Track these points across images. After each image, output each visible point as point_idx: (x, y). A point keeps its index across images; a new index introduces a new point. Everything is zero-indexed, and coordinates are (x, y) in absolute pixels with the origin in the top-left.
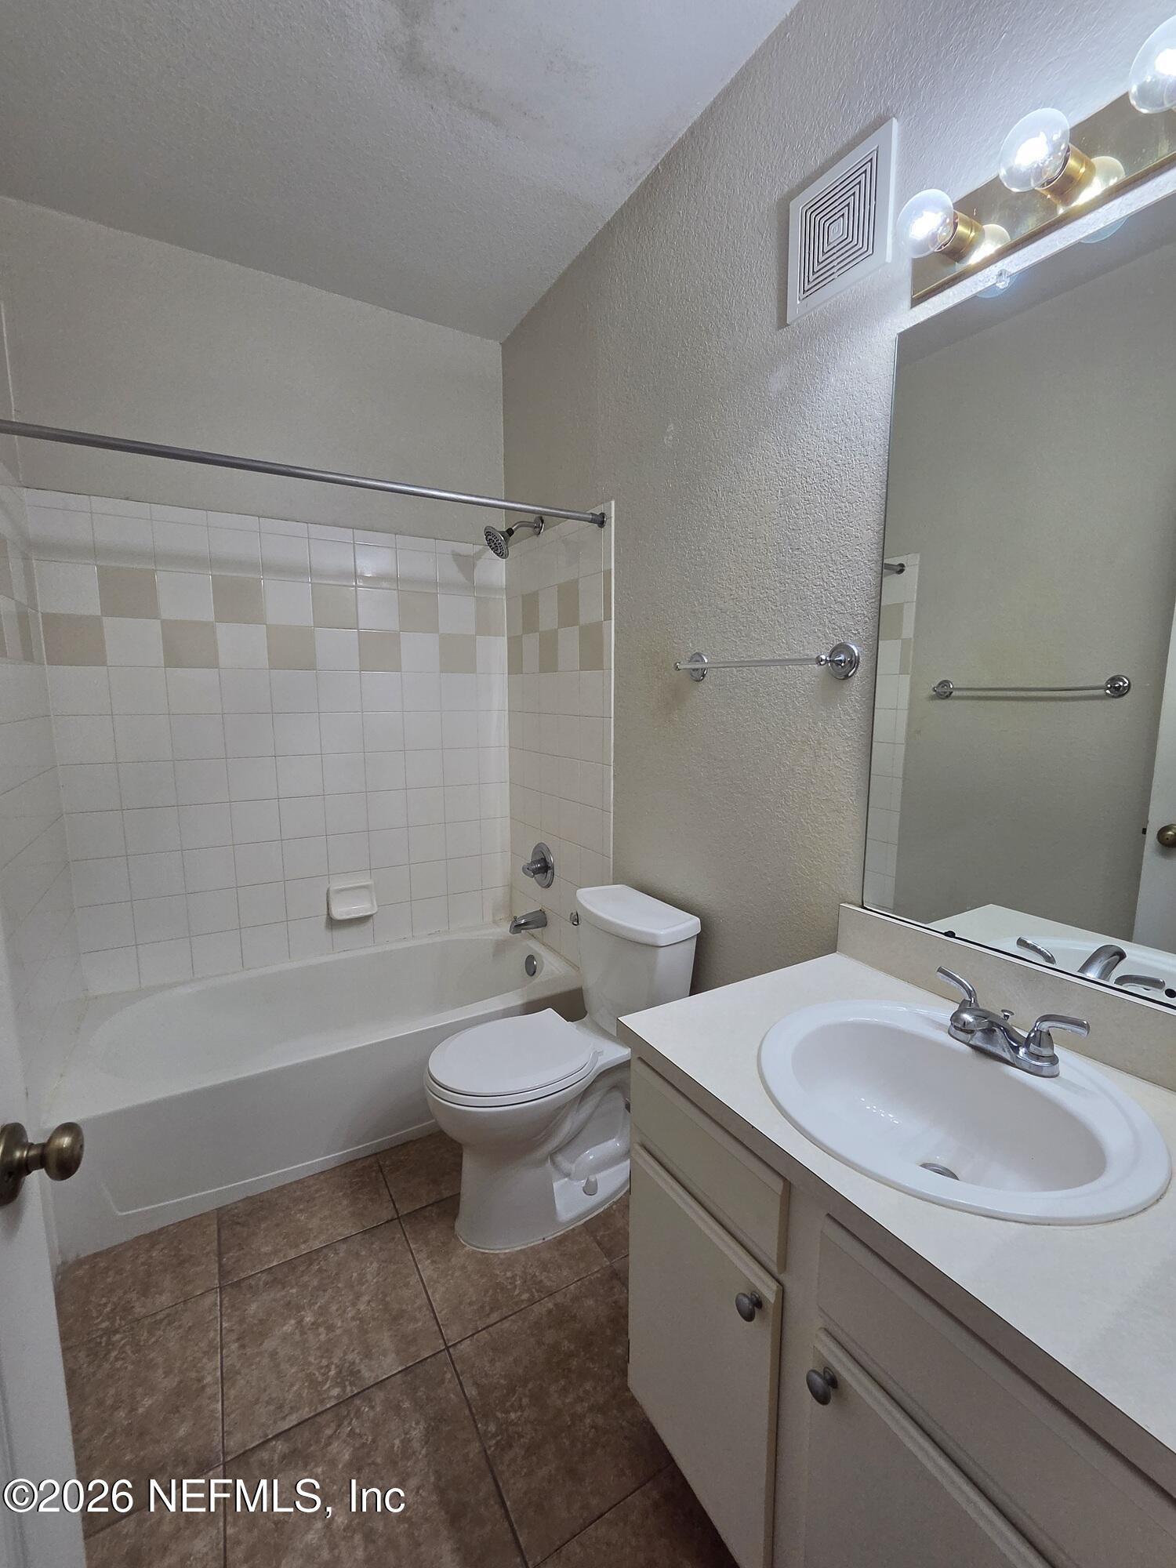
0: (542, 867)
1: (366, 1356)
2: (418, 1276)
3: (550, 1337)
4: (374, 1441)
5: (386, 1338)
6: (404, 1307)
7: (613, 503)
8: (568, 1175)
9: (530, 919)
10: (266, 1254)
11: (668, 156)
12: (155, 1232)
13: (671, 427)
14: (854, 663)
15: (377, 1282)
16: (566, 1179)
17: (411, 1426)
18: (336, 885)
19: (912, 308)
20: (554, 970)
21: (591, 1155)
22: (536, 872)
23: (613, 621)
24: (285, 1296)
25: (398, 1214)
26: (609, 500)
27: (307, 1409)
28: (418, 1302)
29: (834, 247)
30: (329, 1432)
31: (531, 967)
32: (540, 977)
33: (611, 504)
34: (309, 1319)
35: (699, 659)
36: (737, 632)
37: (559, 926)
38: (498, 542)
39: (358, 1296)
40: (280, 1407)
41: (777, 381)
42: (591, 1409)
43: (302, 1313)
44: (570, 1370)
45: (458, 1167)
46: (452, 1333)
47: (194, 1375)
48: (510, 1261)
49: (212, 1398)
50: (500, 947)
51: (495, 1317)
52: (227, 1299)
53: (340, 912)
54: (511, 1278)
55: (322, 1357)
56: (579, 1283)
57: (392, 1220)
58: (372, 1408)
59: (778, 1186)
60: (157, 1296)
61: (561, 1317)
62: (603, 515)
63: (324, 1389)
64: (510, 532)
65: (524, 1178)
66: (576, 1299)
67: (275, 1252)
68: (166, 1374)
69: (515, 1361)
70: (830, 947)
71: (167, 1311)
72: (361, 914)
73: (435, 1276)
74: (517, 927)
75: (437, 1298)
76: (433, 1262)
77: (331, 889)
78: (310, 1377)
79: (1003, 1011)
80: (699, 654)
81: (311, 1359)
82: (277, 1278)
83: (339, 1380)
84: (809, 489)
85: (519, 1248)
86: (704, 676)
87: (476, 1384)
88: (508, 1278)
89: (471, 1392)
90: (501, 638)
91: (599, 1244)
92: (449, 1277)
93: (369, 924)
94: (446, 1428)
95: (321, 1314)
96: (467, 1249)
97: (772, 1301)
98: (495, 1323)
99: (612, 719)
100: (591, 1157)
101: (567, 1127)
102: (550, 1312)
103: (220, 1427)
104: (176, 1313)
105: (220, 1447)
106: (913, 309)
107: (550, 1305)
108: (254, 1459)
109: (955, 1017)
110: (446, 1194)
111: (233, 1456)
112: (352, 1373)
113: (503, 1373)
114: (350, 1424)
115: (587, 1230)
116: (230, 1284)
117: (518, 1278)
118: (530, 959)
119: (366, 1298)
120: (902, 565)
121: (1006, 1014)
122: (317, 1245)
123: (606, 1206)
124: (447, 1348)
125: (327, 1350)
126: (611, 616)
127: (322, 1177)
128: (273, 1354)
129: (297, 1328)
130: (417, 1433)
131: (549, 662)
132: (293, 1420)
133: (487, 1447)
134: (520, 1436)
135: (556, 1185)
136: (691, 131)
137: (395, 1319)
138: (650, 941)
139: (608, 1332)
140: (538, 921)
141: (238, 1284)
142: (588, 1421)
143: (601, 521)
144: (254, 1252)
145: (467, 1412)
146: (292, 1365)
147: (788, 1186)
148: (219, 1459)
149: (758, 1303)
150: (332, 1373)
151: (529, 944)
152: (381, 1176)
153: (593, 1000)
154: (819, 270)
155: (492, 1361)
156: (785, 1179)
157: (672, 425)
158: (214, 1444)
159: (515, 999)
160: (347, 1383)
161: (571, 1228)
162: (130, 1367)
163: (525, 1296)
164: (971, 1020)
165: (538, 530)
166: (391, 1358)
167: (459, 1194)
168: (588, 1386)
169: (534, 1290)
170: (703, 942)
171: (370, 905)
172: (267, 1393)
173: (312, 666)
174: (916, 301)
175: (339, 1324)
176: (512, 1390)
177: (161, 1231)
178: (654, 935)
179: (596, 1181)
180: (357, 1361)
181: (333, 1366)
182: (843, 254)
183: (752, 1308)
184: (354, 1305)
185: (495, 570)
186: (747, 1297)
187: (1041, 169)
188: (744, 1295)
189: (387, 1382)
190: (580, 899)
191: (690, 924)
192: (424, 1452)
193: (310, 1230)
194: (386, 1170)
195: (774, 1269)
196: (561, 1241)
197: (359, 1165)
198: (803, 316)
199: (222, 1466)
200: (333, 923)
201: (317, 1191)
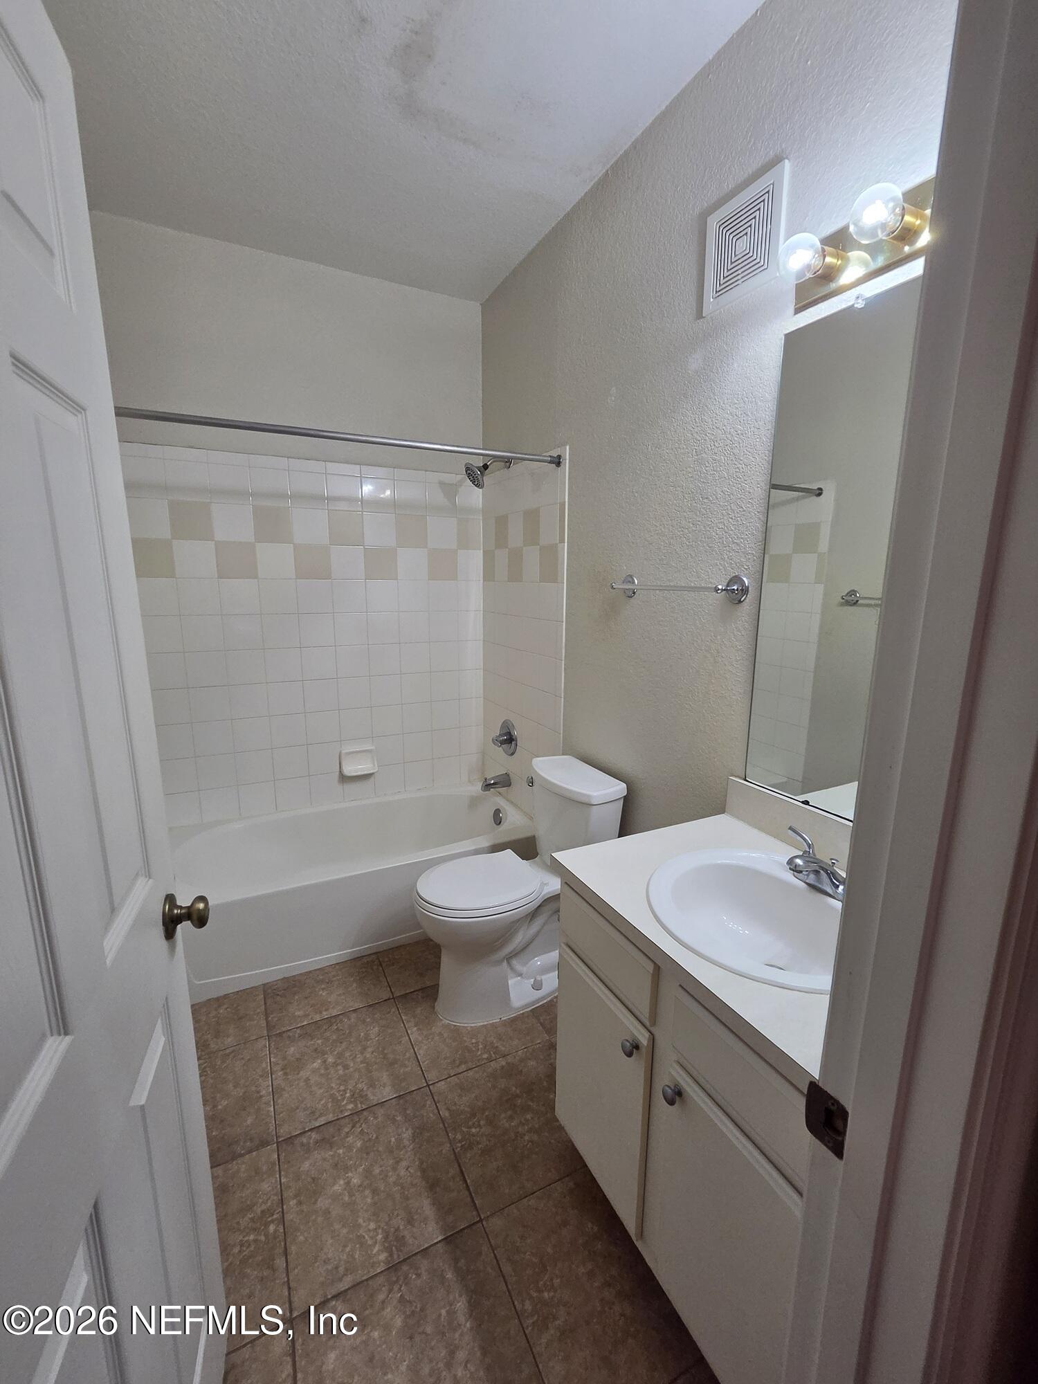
0: (508, 739)
1: (371, 1086)
2: (407, 1038)
3: (502, 1083)
4: (377, 1138)
5: (385, 1077)
6: (398, 1057)
7: (568, 447)
8: (520, 975)
9: (497, 780)
10: (299, 1016)
11: (617, 162)
12: (221, 997)
13: (614, 390)
14: (745, 591)
15: (378, 1040)
16: (519, 978)
17: (403, 1132)
18: (347, 749)
19: (795, 314)
20: (515, 822)
21: (539, 961)
22: (502, 743)
23: (566, 544)
24: (314, 1044)
25: (393, 996)
26: (564, 445)
27: (331, 1115)
28: (408, 1055)
29: (739, 259)
30: (346, 1130)
31: (497, 818)
32: (505, 826)
33: (566, 449)
34: (330, 1060)
35: (630, 580)
36: (660, 560)
37: (519, 786)
38: (476, 475)
39: (365, 1048)
40: (313, 1113)
41: (695, 362)
42: (530, 1131)
43: (326, 1056)
44: (515, 1105)
45: (437, 966)
46: (432, 1076)
47: (253, 1088)
48: (474, 1032)
49: (267, 1104)
50: (474, 802)
51: (463, 1067)
52: (273, 1043)
53: (349, 770)
54: (475, 1043)
55: (340, 1085)
56: (525, 1050)
57: (389, 999)
58: (376, 1118)
59: (650, 967)
60: (225, 1038)
61: (510, 1071)
62: (559, 457)
63: (343, 1104)
64: (486, 467)
65: (485, 974)
66: (522, 1060)
67: (306, 1016)
68: (235, 1087)
69: (476, 1097)
70: (721, 810)
71: (234, 1048)
72: (366, 772)
73: (420, 1039)
74: (487, 786)
75: (421, 1053)
76: (419, 1029)
77: (343, 752)
78: (332, 1097)
79: (831, 859)
80: (631, 576)
81: (333, 1085)
82: (308, 1032)
83: (352, 1100)
84: (716, 451)
85: (482, 1024)
86: (634, 593)
87: (448, 1109)
88: (473, 1043)
89: (445, 1113)
90: (478, 551)
91: (541, 1024)
92: (430, 1040)
93: (372, 779)
94: (427, 1134)
95: (339, 1058)
96: (443, 1022)
97: (646, 1045)
98: (462, 1072)
99: (564, 623)
100: (539, 963)
101: (519, 939)
102: (503, 1067)
103: (274, 1122)
104: (240, 1049)
105: (274, 1132)
106: (796, 316)
107: (504, 1063)
108: (297, 1142)
109: (790, 862)
110: (428, 983)
111: (283, 1139)
112: (361, 1096)
113: (467, 1104)
114: (361, 1126)
115: (533, 1015)
116: (275, 1035)
117: (480, 1044)
118: (497, 812)
119: (370, 1050)
120: (820, 489)
121: (833, 861)
122: (335, 1012)
123: (549, 999)
124: (428, 1086)
125: (344, 1080)
126: (564, 540)
127: (337, 967)
128: (307, 1080)
129: (322, 1065)
130: (407, 1135)
131: (515, 575)
132: (322, 1121)
133: (455, 1147)
134: (478, 1143)
135: (510, 982)
136: (634, 146)
137: (392, 1064)
138: (586, 800)
139: (545, 1084)
140: (504, 782)
141: (280, 1034)
142: (526, 1138)
143: (557, 462)
144: (290, 1015)
145: (441, 1125)
146: (320, 1088)
147: (657, 969)
148: (273, 1140)
149: (637, 1047)
150: (348, 1095)
151: (497, 800)
152: (381, 969)
153: (542, 845)
154: (728, 276)
155: (460, 1096)
156: (655, 963)
157: (614, 388)
158: (270, 1130)
159: (485, 842)
160: (358, 1102)
161: (521, 1012)
162: (211, 1081)
163: (485, 1056)
164: (801, 864)
165: (508, 464)
166: (388, 1089)
167: (438, 985)
168: (529, 1117)
169: (492, 1053)
170: (629, 803)
171: (372, 765)
172: (305, 1103)
173: (328, 577)
174: (798, 310)
175: (352, 1065)
176: (474, 1115)
177: (226, 996)
178: (589, 796)
179: (542, 980)
180: (365, 1089)
181: (348, 1091)
182: (746, 265)
183: (632, 1049)
184: (362, 1053)
185: (474, 497)
186: (629, 1042)
187: (885, 223)
188: (627, 1041)
189: (385, 1103)
190: (535, 767)
191: (620, 788)
192: (411, 1147)
193: (330, 1002)
194: (384, 965)
195: (648, 1024)
196: (513, 1020)
197: (365, 960)
198: (715, 311)
199: (275, 1145)
200: (344, 779)
201: (334, 976)
